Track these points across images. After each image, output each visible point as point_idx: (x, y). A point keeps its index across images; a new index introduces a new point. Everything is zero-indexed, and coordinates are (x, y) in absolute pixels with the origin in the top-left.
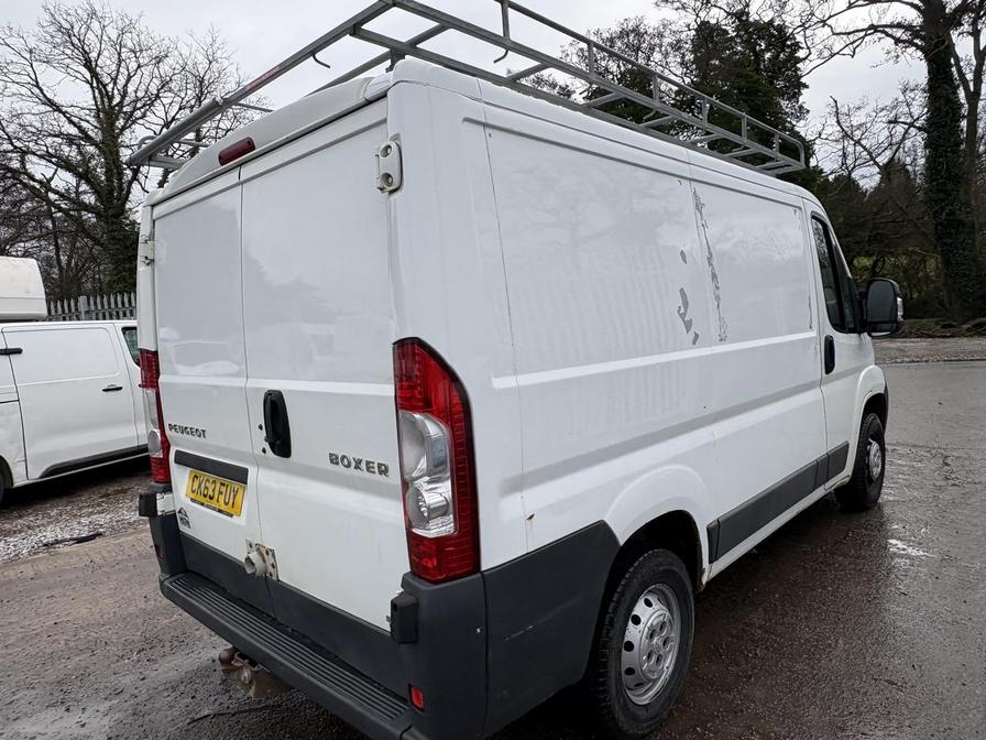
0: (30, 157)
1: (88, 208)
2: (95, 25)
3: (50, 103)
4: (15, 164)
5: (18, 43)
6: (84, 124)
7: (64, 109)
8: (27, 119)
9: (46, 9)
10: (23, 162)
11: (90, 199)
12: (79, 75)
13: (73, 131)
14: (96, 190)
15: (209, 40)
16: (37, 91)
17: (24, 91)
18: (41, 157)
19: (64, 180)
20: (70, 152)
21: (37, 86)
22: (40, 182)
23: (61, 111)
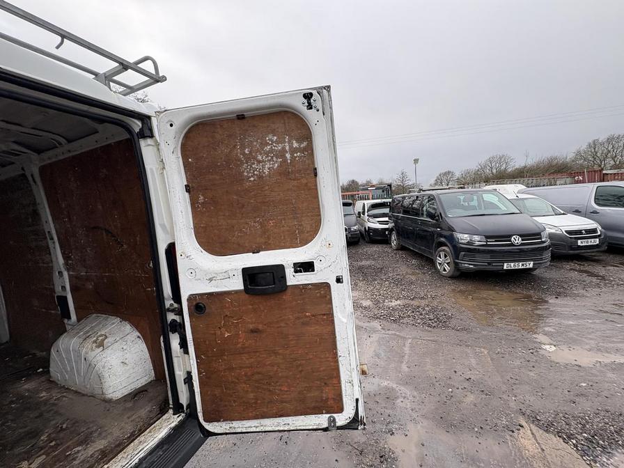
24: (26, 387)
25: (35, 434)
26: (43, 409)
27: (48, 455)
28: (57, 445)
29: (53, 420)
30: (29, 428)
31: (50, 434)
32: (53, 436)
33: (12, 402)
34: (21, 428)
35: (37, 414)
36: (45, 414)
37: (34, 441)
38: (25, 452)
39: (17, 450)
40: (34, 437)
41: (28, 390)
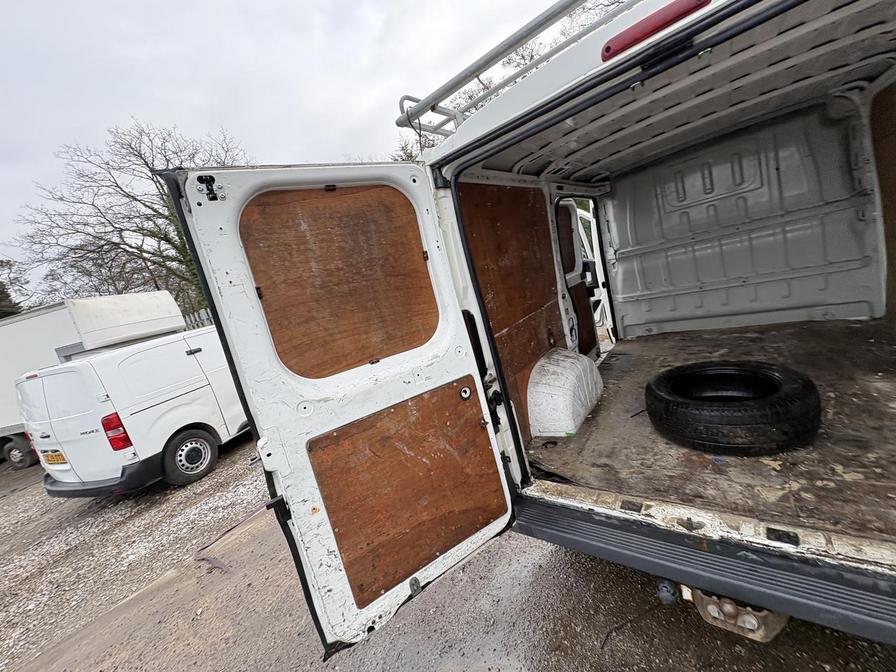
0: (126, 233)
1: (173, 259)
2: (146, 139)
3: (128, 196)
4: (116, 239)
5: (98, 160)
6: (156, 207)
7: (139, 198)
8: (116, 209)
9: (111, 132)
10: (121, 237)
11: (172, 252)
12: (143, 175)
13: (150, 212)
14: (175, 247)
15: (222, 138)
16: (119, 190)
17: (110, 190)
18: (134, 231)
19: (150, 244)
20: (149, 225)
21: (118, 186)
22: (136, 248)
23: (137, 200)
24: (879, 385)
25: (864, 446)
26: (887, 423)
27: (867, 478)
28: (882, 476)
29: (892, 444)
30: (859, 434)
31: (880, 458)
32: (884, 462)
33: (855, 395)
34: (853, 429)
35: (876, 425)
36: (885, 430)
37: (859, 452)
38: (845, 457)
39: (839, 450)
40: (860, 448)
41: (878, 391)
